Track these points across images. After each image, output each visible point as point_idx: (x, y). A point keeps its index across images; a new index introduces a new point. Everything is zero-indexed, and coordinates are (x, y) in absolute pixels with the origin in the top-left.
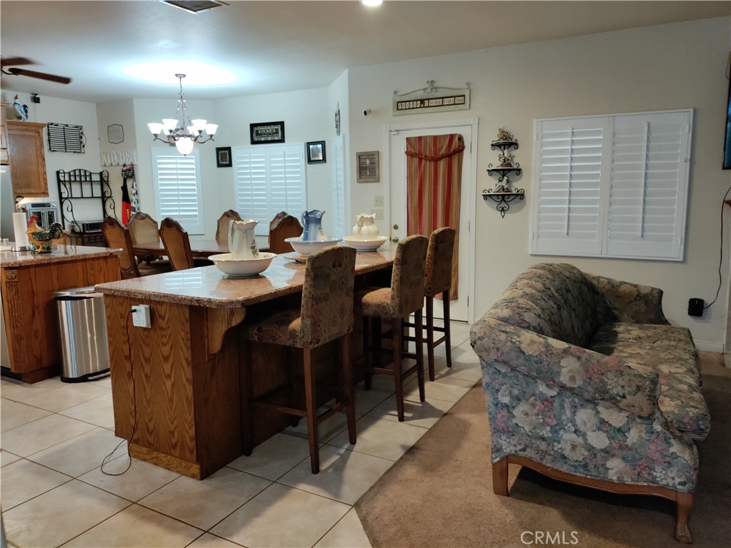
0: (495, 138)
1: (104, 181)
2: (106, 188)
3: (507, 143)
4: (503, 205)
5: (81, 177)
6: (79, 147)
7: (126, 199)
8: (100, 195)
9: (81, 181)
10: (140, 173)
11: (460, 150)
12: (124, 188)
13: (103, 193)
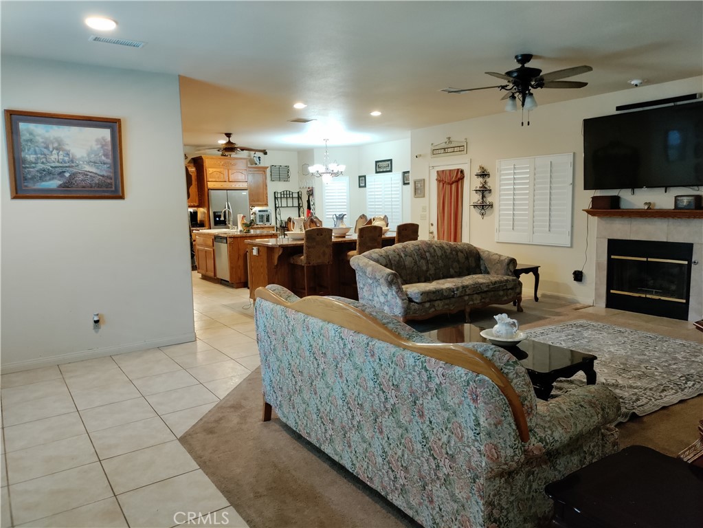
0: (479, 171)
1: (299, 198)
2: (300, 202)
3: (484, 174)
4: (483, 211)
5: (287, 195)
6: (287, 179)
7: (309, 208)
8: (297, 205)
9: (287, 198)
10: (316, 193)
11: (462, 178)
12: (308, 201)
13: (299, 204)
